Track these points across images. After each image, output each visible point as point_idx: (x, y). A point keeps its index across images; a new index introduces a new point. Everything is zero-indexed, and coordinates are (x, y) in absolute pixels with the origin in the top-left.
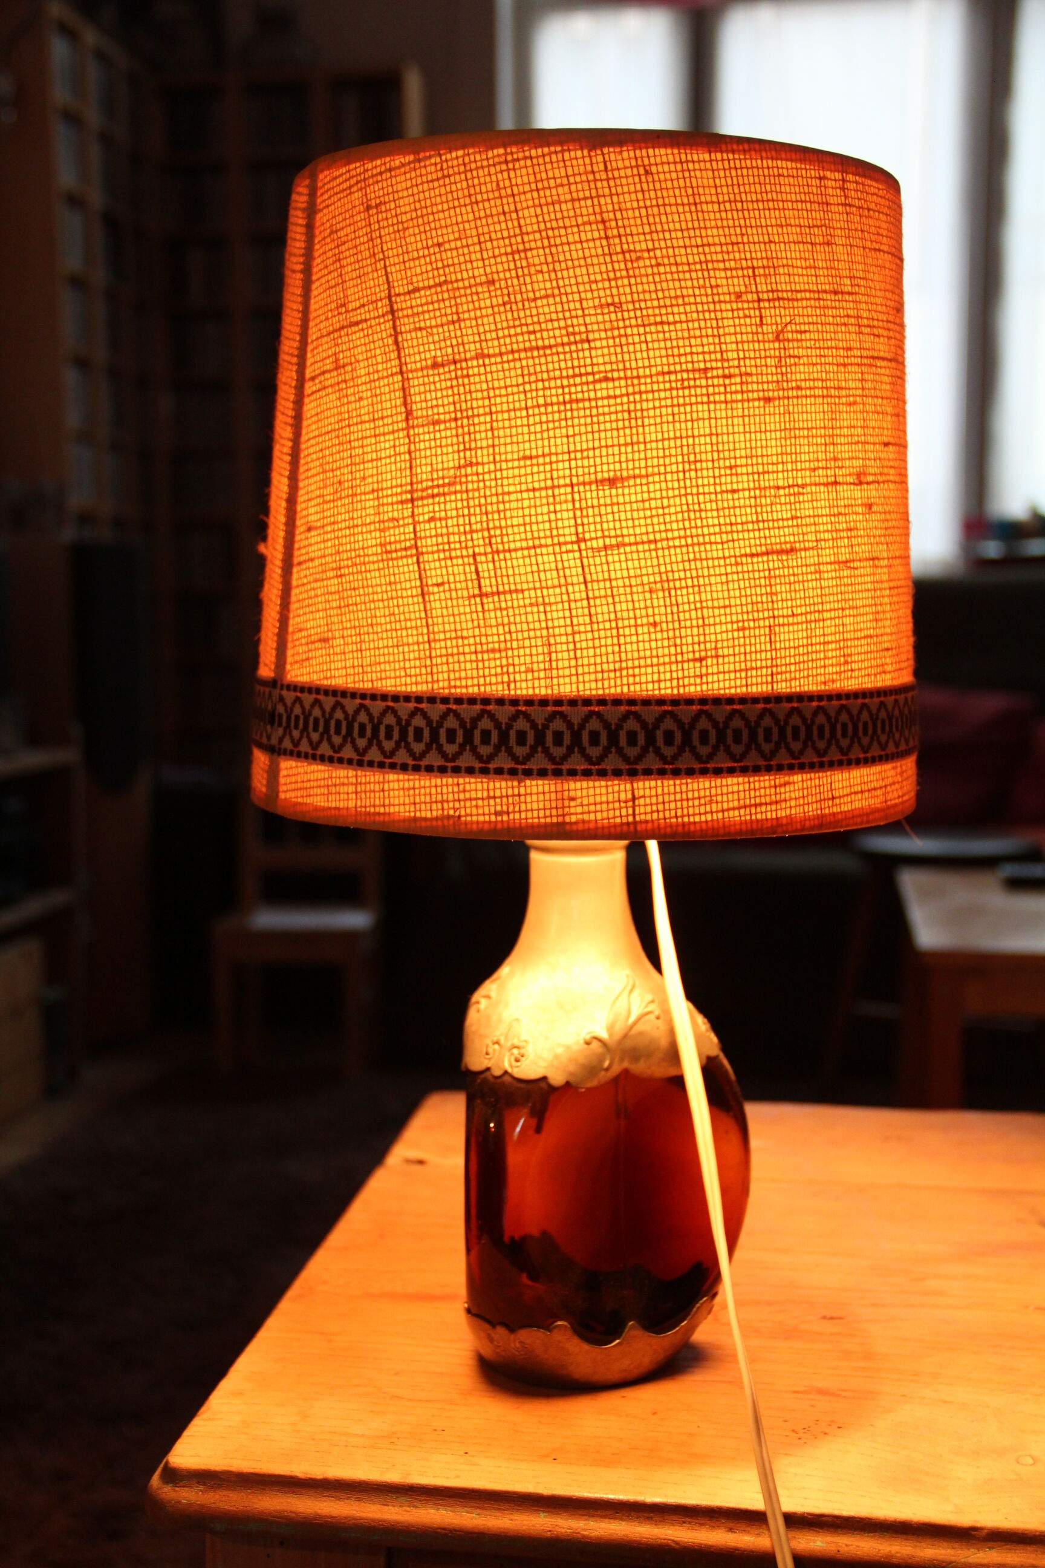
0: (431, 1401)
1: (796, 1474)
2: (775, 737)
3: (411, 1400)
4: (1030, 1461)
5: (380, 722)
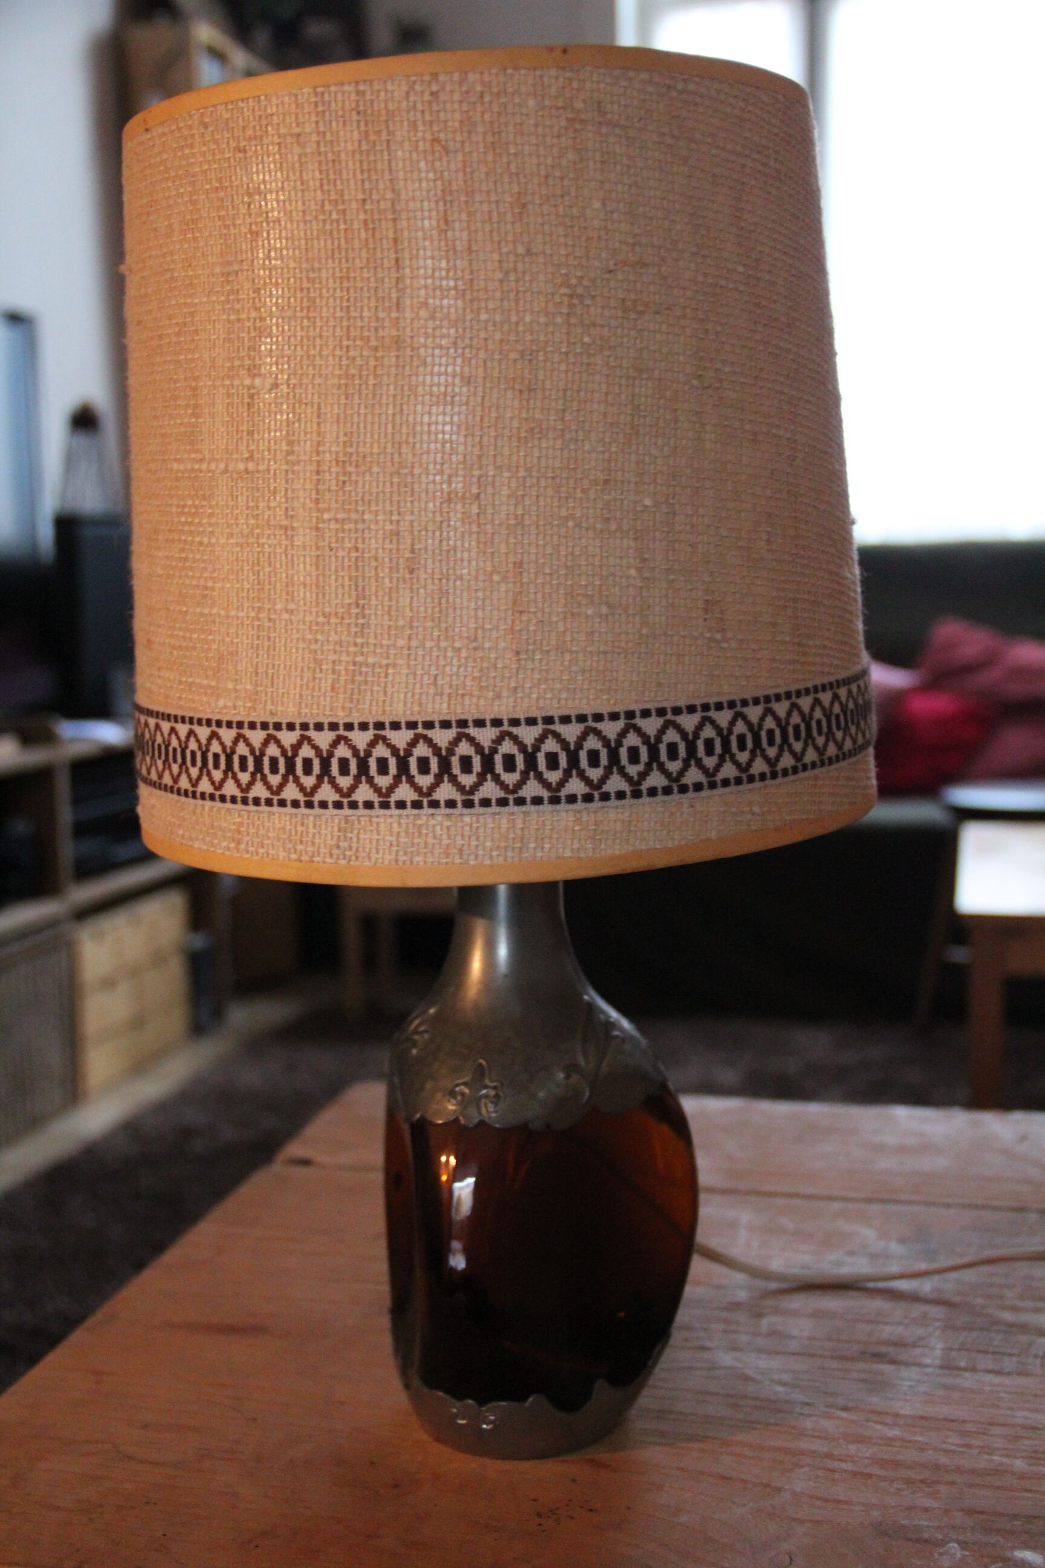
2: (718, 749)
5: (263, 754)
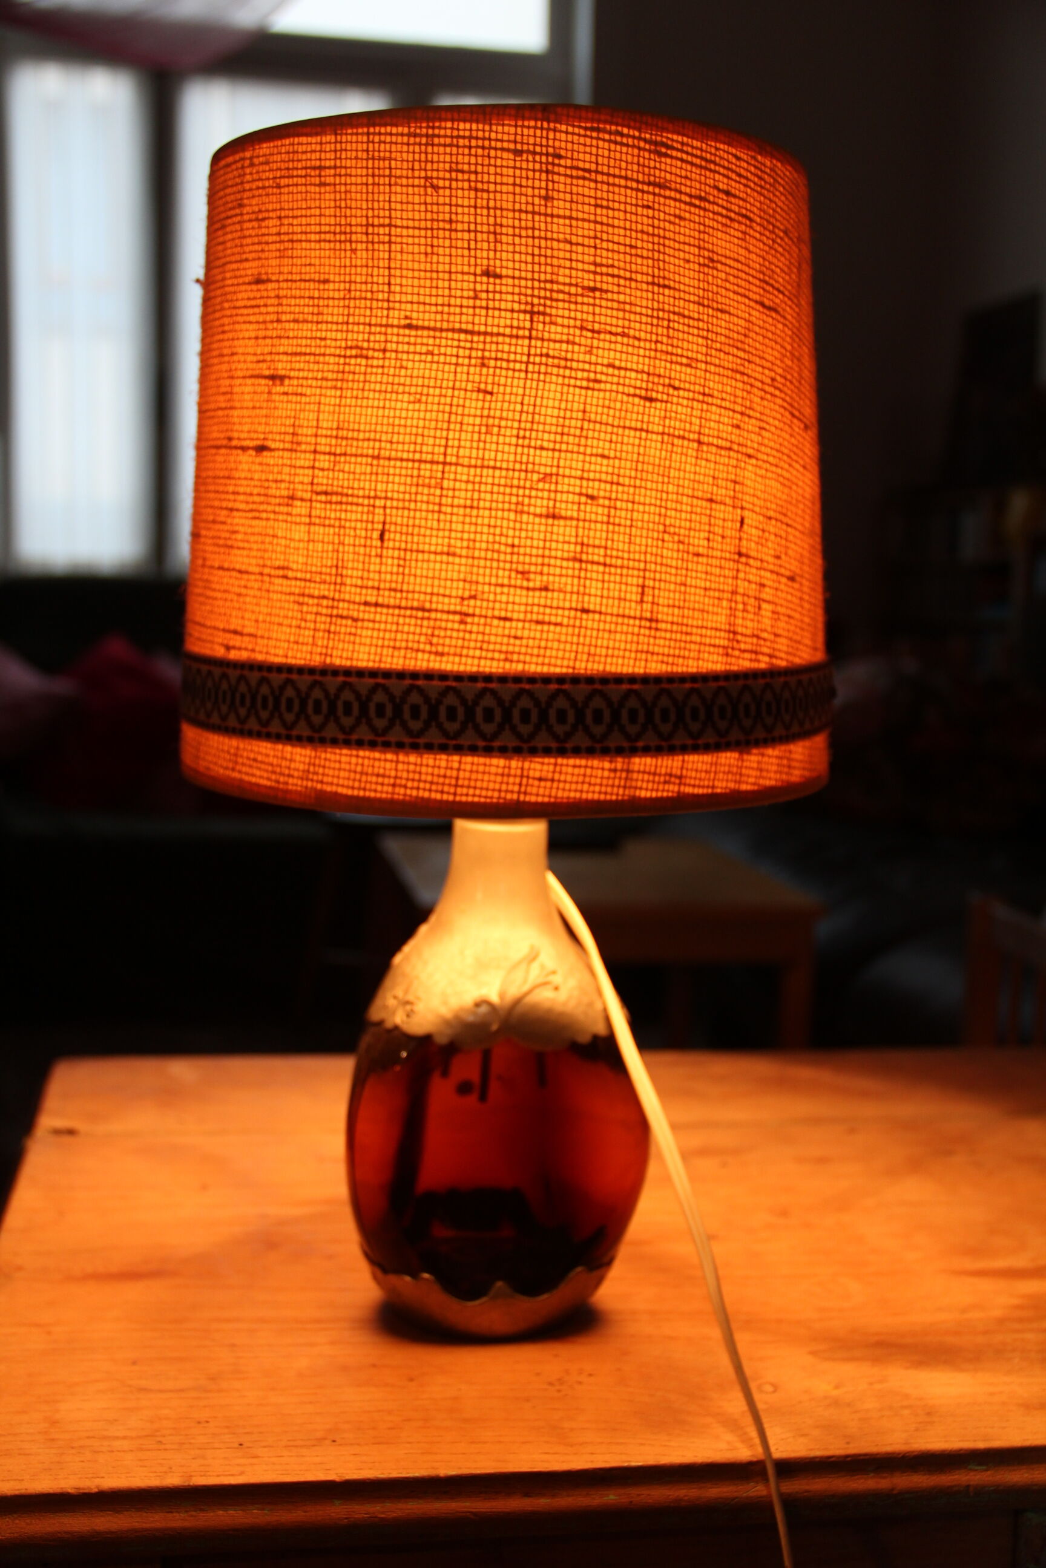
1: (572, 1430)
4: (769, 1388)
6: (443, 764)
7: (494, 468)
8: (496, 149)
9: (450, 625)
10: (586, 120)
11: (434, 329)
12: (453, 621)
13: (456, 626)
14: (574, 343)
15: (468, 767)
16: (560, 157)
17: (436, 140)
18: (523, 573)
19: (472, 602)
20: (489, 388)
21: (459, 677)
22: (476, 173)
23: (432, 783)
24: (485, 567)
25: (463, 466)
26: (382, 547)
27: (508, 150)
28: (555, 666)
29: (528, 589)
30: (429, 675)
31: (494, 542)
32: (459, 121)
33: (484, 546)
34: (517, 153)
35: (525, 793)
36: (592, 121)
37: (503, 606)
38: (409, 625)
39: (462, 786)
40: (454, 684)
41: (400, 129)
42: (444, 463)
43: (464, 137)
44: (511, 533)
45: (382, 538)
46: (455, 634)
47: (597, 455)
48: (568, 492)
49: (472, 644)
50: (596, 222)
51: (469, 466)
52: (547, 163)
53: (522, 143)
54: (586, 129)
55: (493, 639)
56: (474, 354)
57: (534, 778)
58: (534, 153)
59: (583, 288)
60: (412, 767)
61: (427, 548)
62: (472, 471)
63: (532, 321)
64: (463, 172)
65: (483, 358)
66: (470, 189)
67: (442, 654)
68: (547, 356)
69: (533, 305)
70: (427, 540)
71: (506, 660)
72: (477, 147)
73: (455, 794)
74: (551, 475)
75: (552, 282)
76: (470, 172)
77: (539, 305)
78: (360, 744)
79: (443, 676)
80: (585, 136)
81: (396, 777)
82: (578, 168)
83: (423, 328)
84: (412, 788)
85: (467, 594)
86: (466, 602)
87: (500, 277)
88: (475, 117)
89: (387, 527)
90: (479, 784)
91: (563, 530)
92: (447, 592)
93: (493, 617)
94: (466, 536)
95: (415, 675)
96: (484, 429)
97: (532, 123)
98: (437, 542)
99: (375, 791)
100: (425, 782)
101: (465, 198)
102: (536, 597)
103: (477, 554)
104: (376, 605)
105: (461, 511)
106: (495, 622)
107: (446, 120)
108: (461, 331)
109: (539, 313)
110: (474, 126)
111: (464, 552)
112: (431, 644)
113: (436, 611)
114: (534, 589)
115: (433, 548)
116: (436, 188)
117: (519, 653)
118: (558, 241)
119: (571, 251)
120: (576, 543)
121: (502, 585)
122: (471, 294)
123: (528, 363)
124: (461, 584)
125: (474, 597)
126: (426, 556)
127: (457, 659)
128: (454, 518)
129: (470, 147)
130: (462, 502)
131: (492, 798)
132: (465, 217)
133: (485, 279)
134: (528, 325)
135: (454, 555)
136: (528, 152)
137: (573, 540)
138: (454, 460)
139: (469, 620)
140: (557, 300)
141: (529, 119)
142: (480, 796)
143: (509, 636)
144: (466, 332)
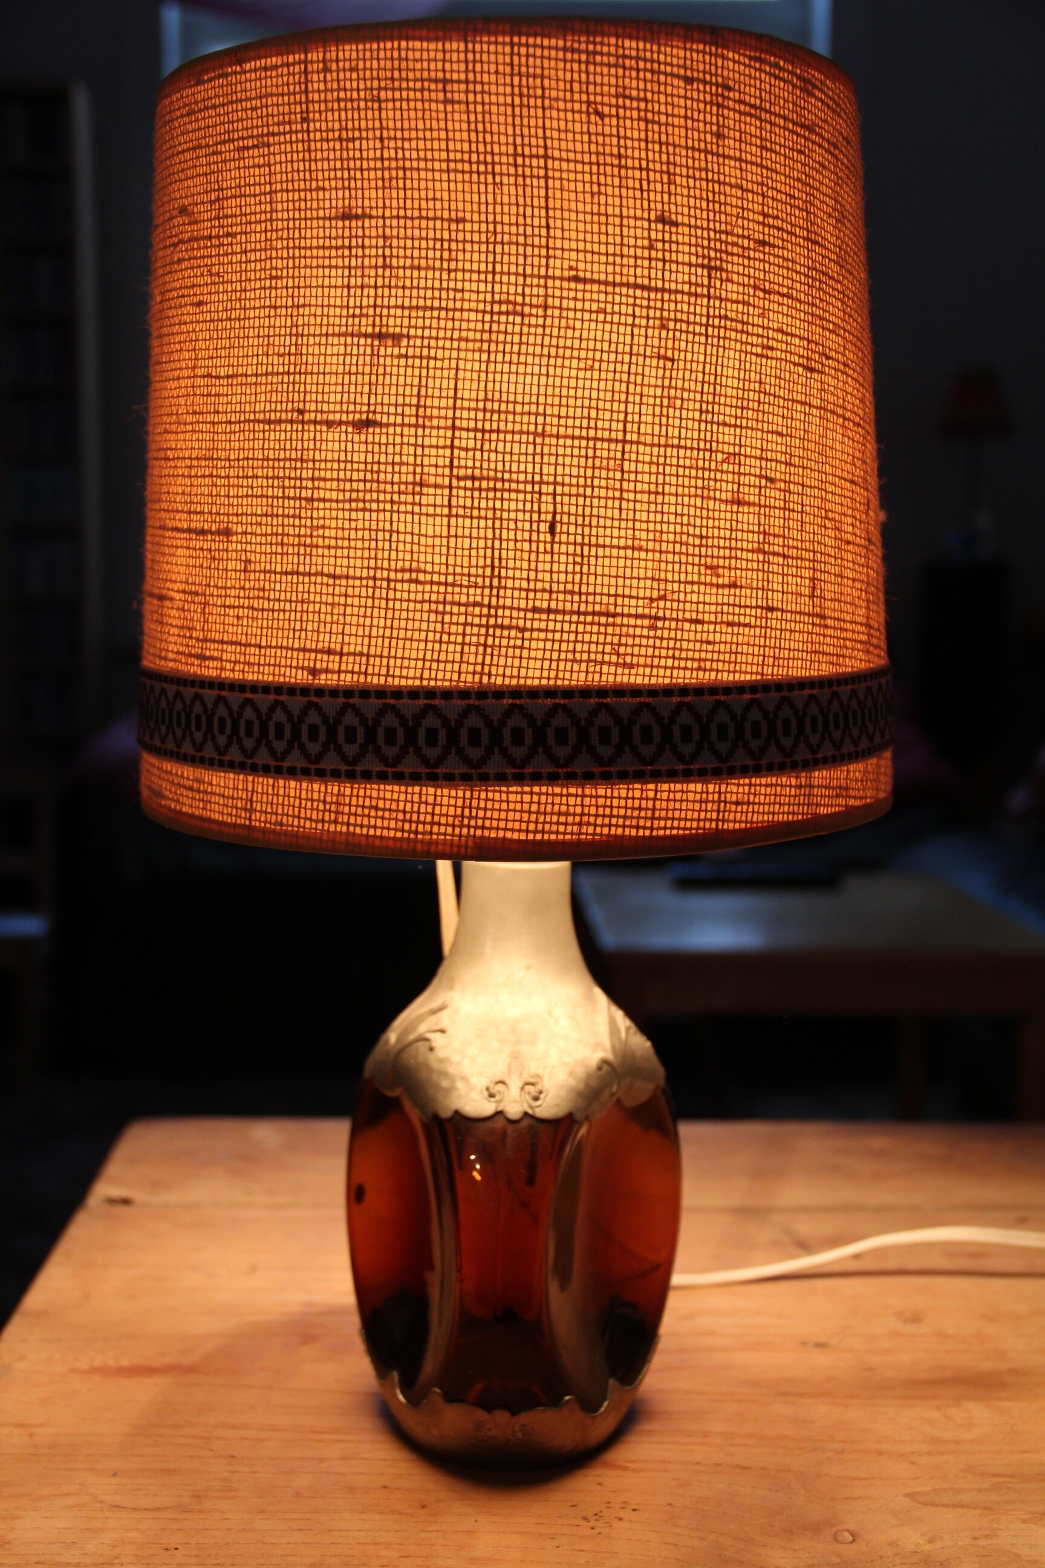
0: (158, 1509)
3: (135, 1509)
6: (637, 794)
7: (679, 447)
8: (666, 74)
9: (638, 631)
10: (751, 48)
11: (606, 283)
12: (642, 627)
13: (645, 632)
14: (749, 304)
15: (665, 795)
16: (729, 89)
17: (598, 58)
18: (711, 568)
19: (662, 604)
20: (669, 354)
21: (652, 691)
22: (646, 100)
23: (625, 817)
24: (673, 563)
25: (645, 444)
26: (553, 542)
27: (678, 76)
28: (746, 673)
29: (718, 586)
30: (620, 691)
31: (682, 533)
32: (624, 37)
33: (671, 537)
34: (689, 80)
35: (723, 821)
36: (756, 49)
37: (694, 606)
38: (591, 633)
39: (659, 819)
40: (648, 700)
41: (553, 42)
42: (624, 442)
43: (630, 58)
44: (698, 522)
45: (552, 531)
46: (644, 641)
47: (772, 432)
48: (750, 474)
49: (664, 653)
50: (762, 166)
51: (652, 445)
52: (717, 95)
53: (692, 70)
54: (750, 58)
55: (685, 644)
56: (651, 313)
57: (731, 803)
58: (705, 82)
59: (756, 241)
60: (601, 801)
61: (608, 541)
62: (655, 450)
63: (709, 277)
64: (631, 99)
65: (662, 318)
66: (639, 119)
67: (631, 666)
68: (726, 318)
69: (710, 259)
70: (608, 532)
71: (699, 669)
72: (645, 70)
73: (652, 829)
74: (735, 454)
75: (727, 233)
76: (638, 99)
77: (716, 259)
78: (536, 778)
79: (636, 691)
80: (750, 66)
81: (582, 814)
82: (746, 104)
83: (592, 281)
84: (603, 826)
85: (655, 594)
86: (655, 605)
87: (676, 224)
88: (641, 34)
89: (558, 517)
90: (677, 814)
91: (748, 517)
92: (634, 593)
93: (684, 620)
94: (651, 526)
95: (602, 692)
96: (665, 402)
97: (701, 47)
98: (621, 535)
99: (557, 832)
100: (618, 817)
101: (634, 131)
102: (726, 596)
103: (664, 547)
104: (549, 611)
105: (645, 498)
106: (687, 625)
107: (609, 36)
108: (636, 286)
109: (716, 268)
110: (641, 45)
111: (651, 545)
112: (618, 654)
113: (622, 615)
114: (723, 586)
115: (615, 542)
116: (602, 116)
117: (712, 661)
118: (731, 185)
119: (742, 199)
120: (759, 533)
121: (692, 583)
122: (646, 243)
123: (707, 325)
124: (649, 583)
125: (664, 598)
126: (607, 551)
127: (648, 671)
128: (638, 506)
129: (638, 70)
130: (646, 487)
131: (691, 829)
132: (636, 152)
133: (660, 226)
134: (706, 281)
135: (640, 549)
136: (698, 80)
137: (756, 528)
138: (635, 437)
139: (660, 624)
140: (732, 254)
141: (698, 42)
142: (679, 828)
143: (702, 642)
144: (643, 287)
